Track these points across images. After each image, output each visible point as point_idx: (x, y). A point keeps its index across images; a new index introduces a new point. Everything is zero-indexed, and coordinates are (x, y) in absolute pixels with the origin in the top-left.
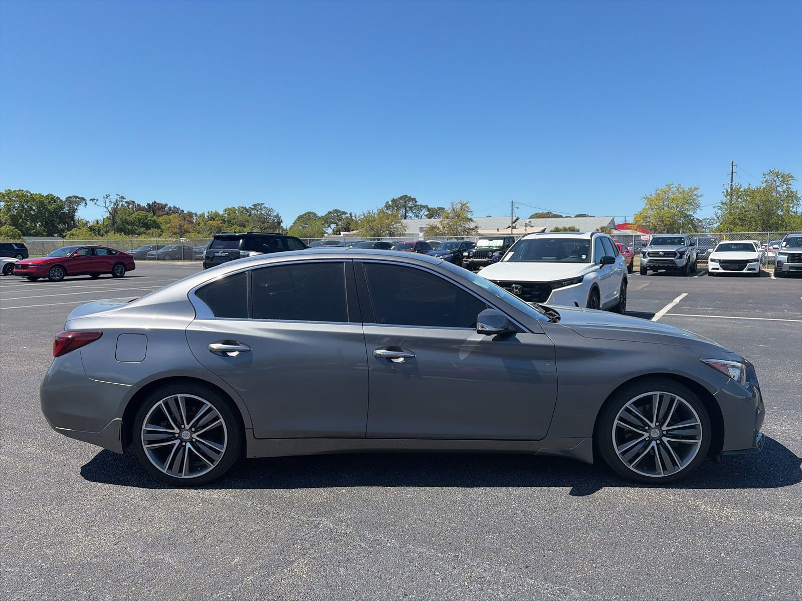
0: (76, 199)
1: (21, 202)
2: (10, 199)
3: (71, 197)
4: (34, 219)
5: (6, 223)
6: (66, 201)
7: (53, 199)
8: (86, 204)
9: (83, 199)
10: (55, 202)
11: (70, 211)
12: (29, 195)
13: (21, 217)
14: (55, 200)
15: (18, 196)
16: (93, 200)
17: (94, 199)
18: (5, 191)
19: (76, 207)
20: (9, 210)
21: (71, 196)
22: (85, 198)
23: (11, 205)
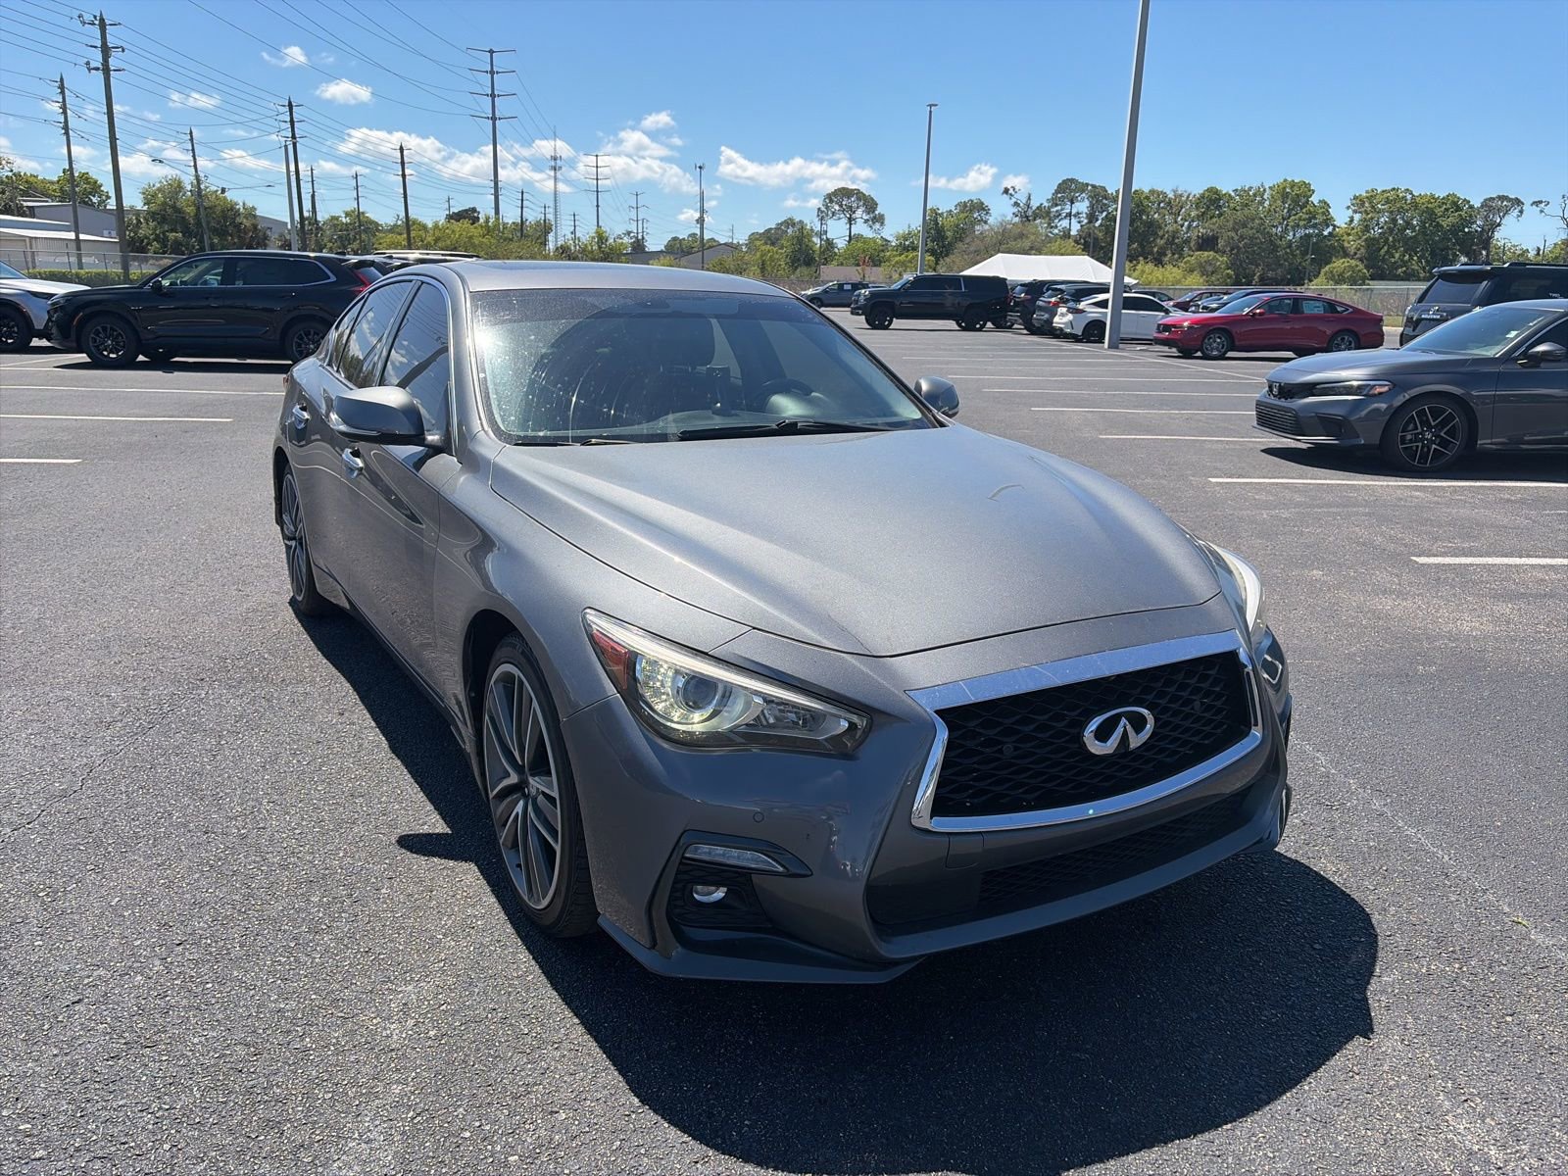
0: (1502, 202)
1: (1391, 212)
2: (1373, 207)
3: (1494, 199)
4: (1410, 246)
5: (1356, 254)
6: (1482, 206)
7: (1455, 203)
8: (1521, 212)
9: (1518, 202)
10: (1458, 209)
11: (1486, 228)
12: (1409, 197)
13: (1386, 241)
14: (1458, 206)
15: (1388, 201)
16: (1537, 203)
17: (1540, 202)
18: (1367, 192)
19: (1498, 221)
20: (1367, 229)
21: (1494, 196)
22: (1522, 200)
23: (1372, 218)
